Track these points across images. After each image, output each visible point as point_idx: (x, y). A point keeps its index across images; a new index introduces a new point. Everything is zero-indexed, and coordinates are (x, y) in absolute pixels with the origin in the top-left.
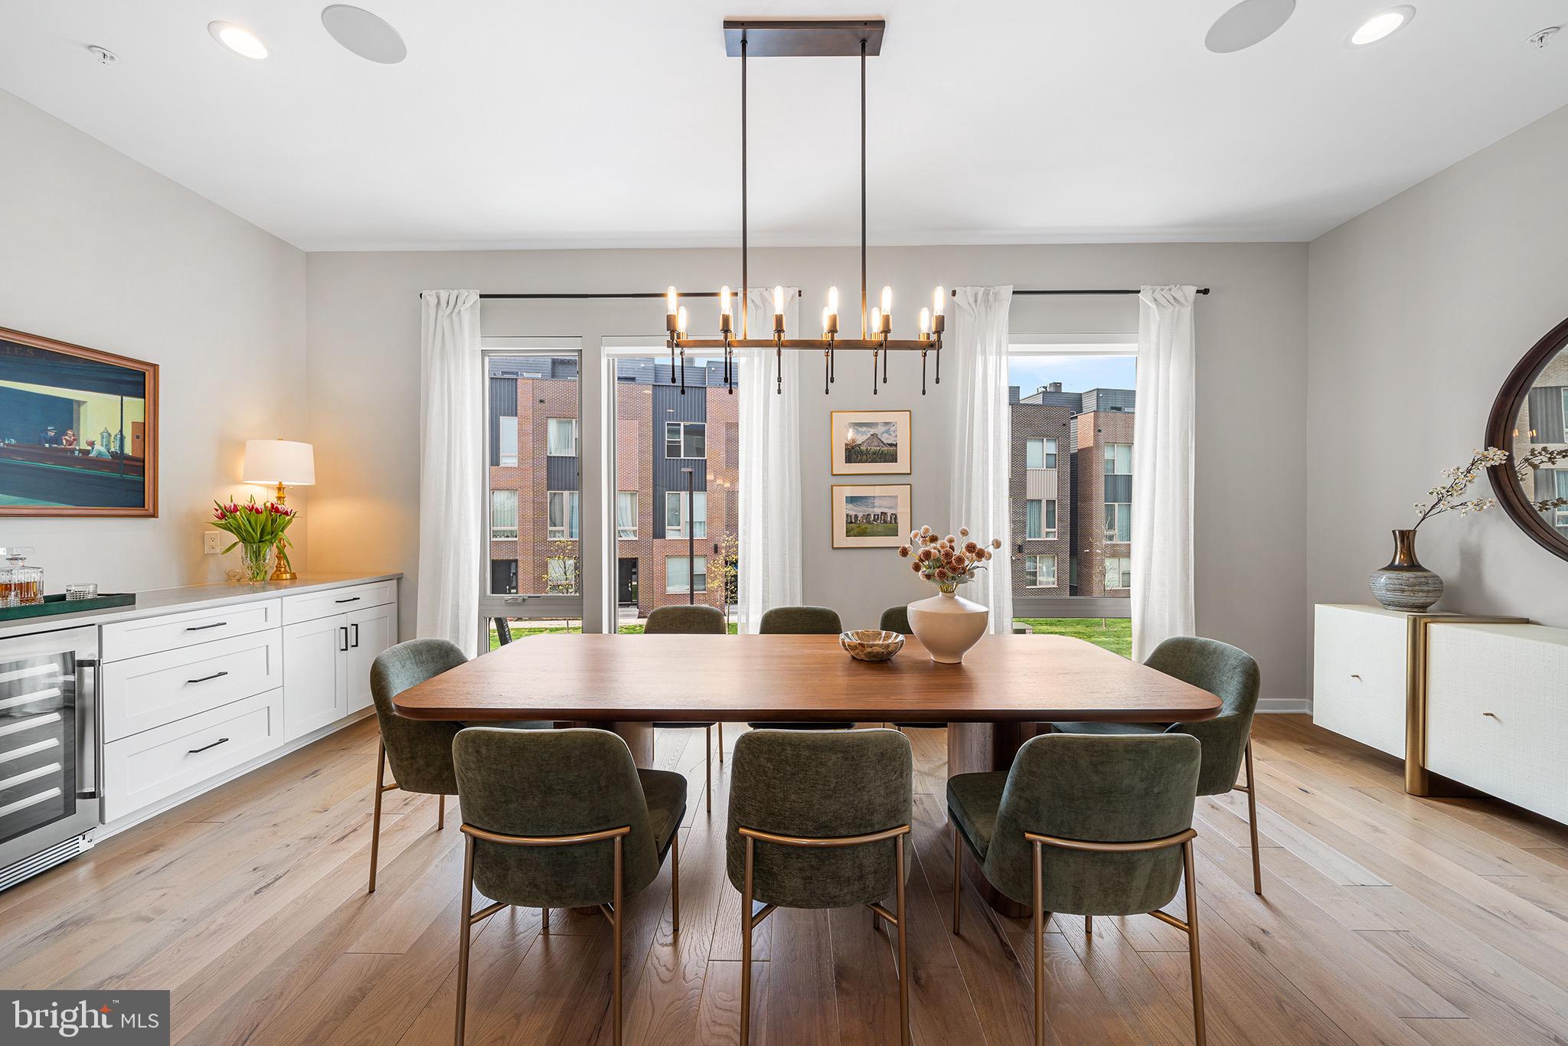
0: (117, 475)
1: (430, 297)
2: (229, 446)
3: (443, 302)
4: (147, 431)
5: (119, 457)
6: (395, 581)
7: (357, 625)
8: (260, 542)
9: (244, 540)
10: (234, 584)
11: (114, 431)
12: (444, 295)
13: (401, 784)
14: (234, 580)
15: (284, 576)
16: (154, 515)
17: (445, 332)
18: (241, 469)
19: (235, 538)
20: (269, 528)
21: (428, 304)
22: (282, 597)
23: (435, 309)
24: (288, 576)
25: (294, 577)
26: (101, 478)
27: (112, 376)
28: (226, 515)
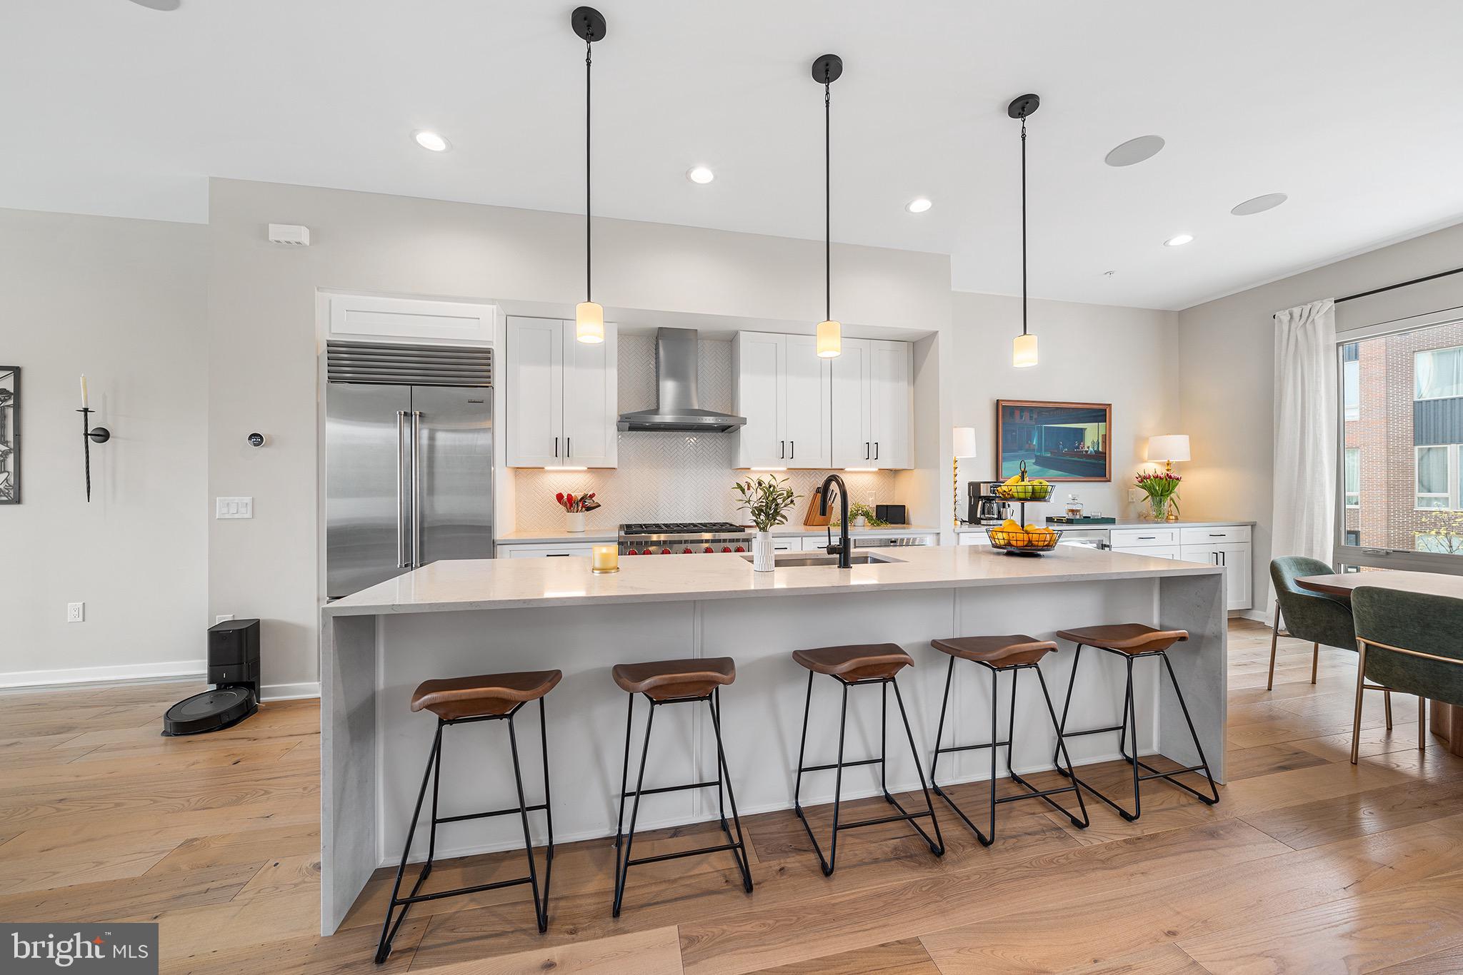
0: (1096, 462)
1: (1284, 316)
2: (1140, 440)
3: (1296, 316)
4: (1106, 439)
5: (1097, 452)
6: (1250, 527)
7: (1224, 553)
8: (1161, 495)
9: (1152, 494)
10: (1143, 518)
11: (1096, 441)
12: (1297, 311)
13: (1293, 634)
14: (1142, 518)
15: (1171, 517)
16: (1109, 481)
17: (1299, 338)
18: (1146, 454)
19: (1147, 493)
20: (1167, 488)
21: (1280, 321)
22: (1180, 528)
23: (1288, 324)
24: (1174, 517)
25: (1177, 518)
26: (1091, 463)
27: (1094, 414)
28: (1143, 479)
